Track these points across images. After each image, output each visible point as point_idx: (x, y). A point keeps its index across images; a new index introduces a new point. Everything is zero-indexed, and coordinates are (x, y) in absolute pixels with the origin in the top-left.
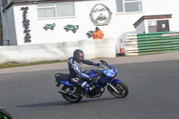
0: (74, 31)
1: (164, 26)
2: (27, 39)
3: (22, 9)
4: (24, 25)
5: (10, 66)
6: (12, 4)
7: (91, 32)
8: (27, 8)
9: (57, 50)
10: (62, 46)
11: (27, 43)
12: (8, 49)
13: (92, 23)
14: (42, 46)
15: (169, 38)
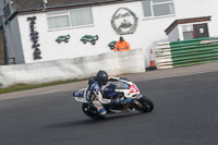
0: (93, 42)
1: (202, 30)
2: (37, 55)
3: (29, 19)
4: (32, 39)
5: (18, 90)
6: (16, 14)
7: (114, 42)
8: (35, 18)
9: (73, 67)
10: (80, 61)
11: (37, 61)
12: (14, 69)
13: (114, 32)
14: (55, 63)
15: (208, 45)
